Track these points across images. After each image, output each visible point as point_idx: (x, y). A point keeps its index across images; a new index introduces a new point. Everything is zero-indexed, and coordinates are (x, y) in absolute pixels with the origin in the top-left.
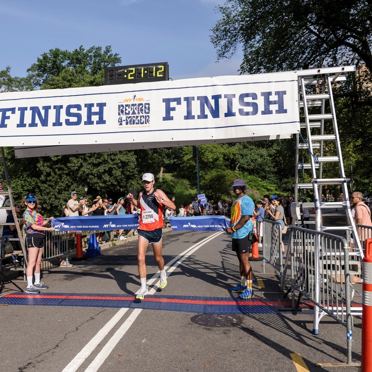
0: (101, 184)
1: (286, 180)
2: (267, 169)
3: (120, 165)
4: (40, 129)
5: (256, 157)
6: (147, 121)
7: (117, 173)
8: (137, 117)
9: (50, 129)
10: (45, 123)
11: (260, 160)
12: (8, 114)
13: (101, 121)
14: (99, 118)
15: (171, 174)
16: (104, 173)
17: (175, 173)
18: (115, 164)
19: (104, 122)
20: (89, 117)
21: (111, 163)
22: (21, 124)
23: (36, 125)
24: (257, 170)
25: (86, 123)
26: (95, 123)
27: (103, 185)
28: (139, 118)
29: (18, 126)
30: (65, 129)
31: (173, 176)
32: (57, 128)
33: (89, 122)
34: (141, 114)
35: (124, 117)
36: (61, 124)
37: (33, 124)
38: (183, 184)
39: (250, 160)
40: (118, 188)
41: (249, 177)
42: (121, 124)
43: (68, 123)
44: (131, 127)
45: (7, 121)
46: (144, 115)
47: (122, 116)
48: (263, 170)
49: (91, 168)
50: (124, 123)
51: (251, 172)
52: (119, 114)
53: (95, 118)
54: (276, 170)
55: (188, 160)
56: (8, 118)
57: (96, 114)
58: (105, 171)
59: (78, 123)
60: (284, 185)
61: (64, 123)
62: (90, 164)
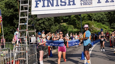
0: (40, 28)
1: (113, 24)
2: (105, 20)
3: (48, 20)
4: (51, 7)
5: (100, 15)
6: (91, 4)
7: (46, 23)
8: (87, 2)
9: (55, 7)
10: (52, 5)
11: (101, 16)
12: (38, 2)
13: (74, 4)
14: (73, 3)
15: (66, 23)
16: (41, 23)
17: (67, 23)
18: (45, 20)
19: (75, 4)
20: (69, 3)
21: (44, 19)
22: (44, 6)
23: (49, 6)
24: (100, 20)
25: (68, 5)
26: (72, 5)
27: (41, 28)
28: (88, 3)
29: (42, 7)
30: (60, 7)
31: (67, 24)
32: (57, 7)
33: (69, 4)
34: (89, 1)
35: (83, 2)
36: (59, 6)
37: (48, 6)
38: (71, 27)
39: (97, 17)
40: (47, 29)
41: (97, 23)
42: (82, 5)
43: (61, 5)
44: (85, 6)
45: (38, 5)
46: (90, 1)
47: (82, 2)
48: (103, 20)
49: (36, 22)
50: (83, 4)
51: (98, 21)
52: (81, 1)
53: (71, 3)
54: (108, 20)
55: (73, 17)
56: (38, 4)
57: (72, 1)
58: (42, 23)
59: (65, 5)
60: (112, 26)
61: (60, 5)
62: (35, 20)
